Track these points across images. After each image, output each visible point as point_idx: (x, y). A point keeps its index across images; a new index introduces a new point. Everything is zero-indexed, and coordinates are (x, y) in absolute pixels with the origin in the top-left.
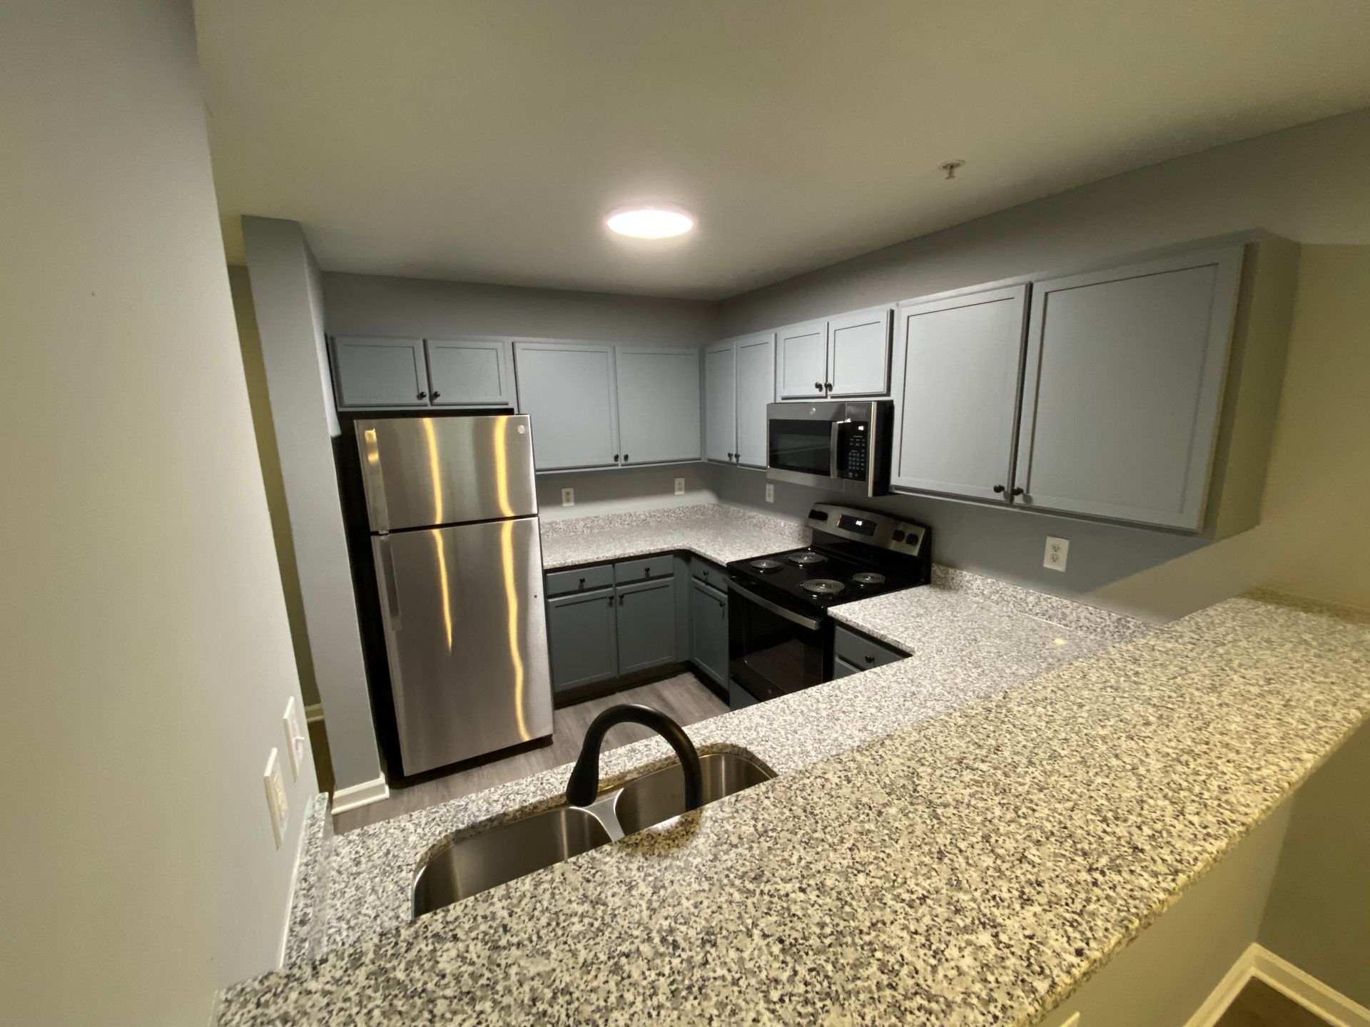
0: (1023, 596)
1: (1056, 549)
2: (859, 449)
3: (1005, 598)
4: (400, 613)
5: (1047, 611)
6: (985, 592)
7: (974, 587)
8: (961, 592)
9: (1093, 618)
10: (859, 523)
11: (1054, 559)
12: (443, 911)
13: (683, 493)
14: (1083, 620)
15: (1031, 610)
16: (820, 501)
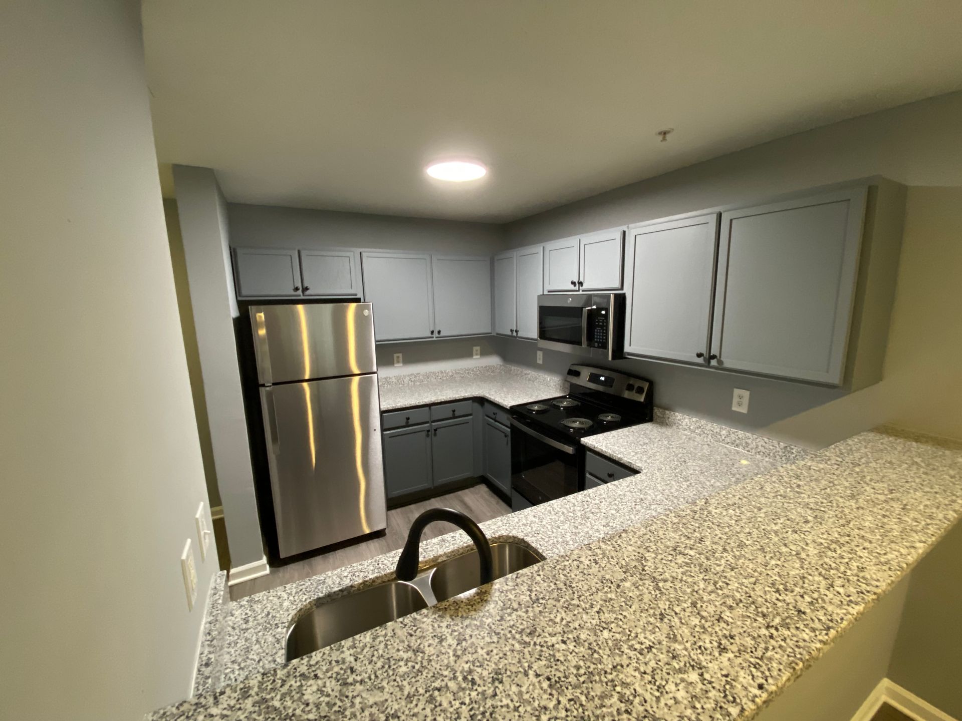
0: (718, 430)
1: (740, 397)
2: (602, 327)
3: (706, 432)
4: (279, 443)
5: (735, 441)
6: (692, 428)
7: (684, 423)
8: (674, 427)
9: (767, 446)
10: (602, 379)
11: (740, 404)
12: (308, 657)
13: (479, 357)
14: (760, 447)
15: (723, 440)
16: (576, 363)
